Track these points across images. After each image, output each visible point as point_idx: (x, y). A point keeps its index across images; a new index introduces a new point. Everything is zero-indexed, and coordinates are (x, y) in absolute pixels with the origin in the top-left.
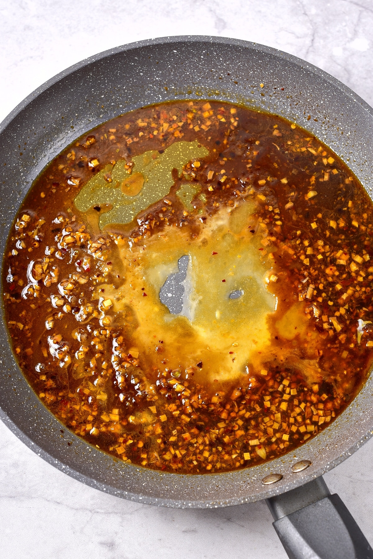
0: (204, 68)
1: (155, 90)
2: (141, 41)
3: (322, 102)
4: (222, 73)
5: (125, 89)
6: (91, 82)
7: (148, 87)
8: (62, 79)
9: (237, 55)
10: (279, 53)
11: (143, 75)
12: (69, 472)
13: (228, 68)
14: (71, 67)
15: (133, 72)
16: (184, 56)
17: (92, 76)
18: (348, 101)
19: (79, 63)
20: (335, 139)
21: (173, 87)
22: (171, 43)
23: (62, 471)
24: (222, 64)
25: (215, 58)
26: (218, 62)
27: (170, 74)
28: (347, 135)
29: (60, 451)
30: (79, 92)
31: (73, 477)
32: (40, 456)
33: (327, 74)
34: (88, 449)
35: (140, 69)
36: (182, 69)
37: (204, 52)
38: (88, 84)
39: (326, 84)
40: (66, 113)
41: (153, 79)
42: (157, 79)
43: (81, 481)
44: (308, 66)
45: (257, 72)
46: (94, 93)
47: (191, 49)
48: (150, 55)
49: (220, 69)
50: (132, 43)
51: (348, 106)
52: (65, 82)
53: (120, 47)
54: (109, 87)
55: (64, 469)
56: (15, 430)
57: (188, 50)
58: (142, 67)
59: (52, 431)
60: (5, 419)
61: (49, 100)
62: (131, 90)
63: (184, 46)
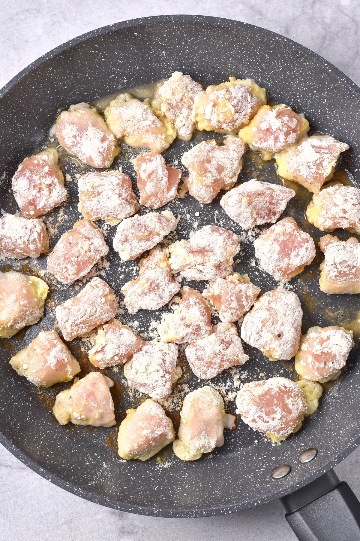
0: (168, 46)
1: (118, 73)
2: (99, 29)
3: (295, 71)
4: (187, 49)
5: (88, 76)
6: (51, 76)
7: (111, 70)
8: (22, 81)
9: (201, 31)
10: (246, 27)
11: (105, 61)
12: (82, 494)
13: (192, 43)
14: (29, 66)
15: (95, 60)
16: (146, 37)
17: (52, 71)
18: (323, 71)
19: (37, 60)
20: (311, 106)
21: (138, 68)
22: (132, 27)
23: (75, 494)
24: (187, 40)
25: (179, 36)
26: (182, 39)
27: (133, 56)
28: (324, 103)
29: (70, 467)
30: (41, 88)
31: (87, 499)
32: (51, 481)
33: (298, 44)
34: (97, 457)
35: (102, 55)
36: (145, 49)
37: (166, 31)
38: (49, 79)
39: (298, 55)
40: (30, 110)
41: (116, 63)
42: (120, 62)
43: (95, 502)
44: (277, 38)
45: (224, 45)
46: (56, 86)
47: (152, 30)
48: (110, 41)
49: (185, 46)
50: (90, 32)
51: (323, 76)
52: (25, 82)
53: (77, 37)
54: (71, 78)
55: (76, 492)
56: (23, 458)
57: (150, 31)
58: (103, 53)
59: (59, 445)
60: (11, 448)
61: (11, 102)
62: (94, 77)
63: (145, 28)
